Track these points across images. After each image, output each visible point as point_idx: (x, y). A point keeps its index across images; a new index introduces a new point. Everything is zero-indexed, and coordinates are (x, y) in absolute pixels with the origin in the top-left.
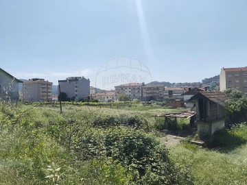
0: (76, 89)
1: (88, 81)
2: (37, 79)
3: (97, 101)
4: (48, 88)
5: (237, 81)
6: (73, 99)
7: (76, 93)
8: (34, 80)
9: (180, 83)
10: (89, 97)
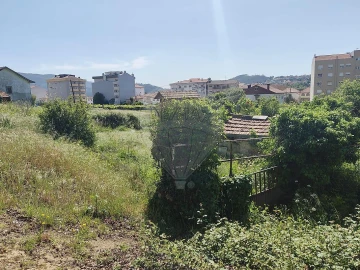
0: (115, 88)
1: (133, 78)
2: (65, 75)
3: (140, 104)
4: (80, 88)
5: (331, 75)
6: (112, 102)
7: (115, 94)
8: (61, 76)
9: (263, 77)
10: (132, 100)
